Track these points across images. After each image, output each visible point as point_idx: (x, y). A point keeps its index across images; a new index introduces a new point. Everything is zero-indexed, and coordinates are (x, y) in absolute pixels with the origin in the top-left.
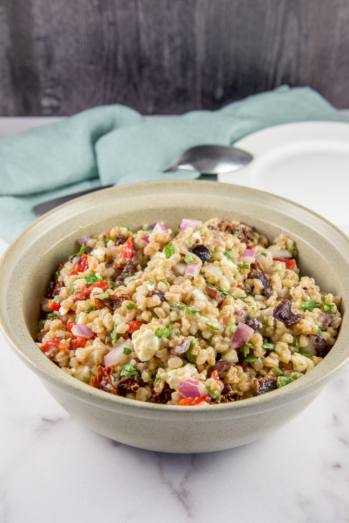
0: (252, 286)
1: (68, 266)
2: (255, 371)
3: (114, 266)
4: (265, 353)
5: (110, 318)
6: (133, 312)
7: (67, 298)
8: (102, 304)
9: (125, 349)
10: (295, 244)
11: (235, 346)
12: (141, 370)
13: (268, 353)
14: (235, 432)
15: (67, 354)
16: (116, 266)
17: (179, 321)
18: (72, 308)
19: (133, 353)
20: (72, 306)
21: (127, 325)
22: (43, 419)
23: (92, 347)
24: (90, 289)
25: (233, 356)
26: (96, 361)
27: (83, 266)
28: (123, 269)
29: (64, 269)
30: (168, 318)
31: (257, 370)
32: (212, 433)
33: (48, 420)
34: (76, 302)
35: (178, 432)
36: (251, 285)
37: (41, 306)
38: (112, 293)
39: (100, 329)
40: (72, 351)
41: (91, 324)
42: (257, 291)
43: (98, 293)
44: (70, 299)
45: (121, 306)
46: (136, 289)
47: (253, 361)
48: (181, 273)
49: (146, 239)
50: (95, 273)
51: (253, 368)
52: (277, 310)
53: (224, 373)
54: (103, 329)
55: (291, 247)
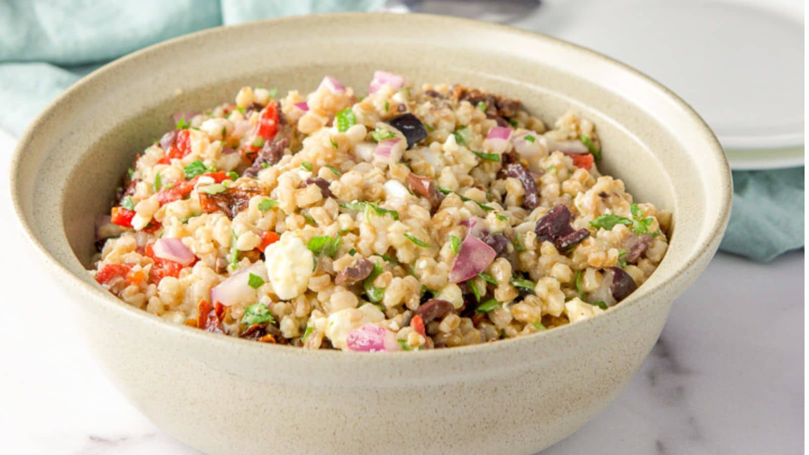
0: (504, 192)
1: (153, 152)
2: (497, 329)
3: (240, 152)
4: (516, 295)
5: (227, 224)
6: (270, 215)
7: (146, 198)
8: (212, 203)
9: (252, 276)
10: (594, 130)
11: (458, 277)
12: (280, 316)
13: (521, 296)
14: (451, 425)
15: (141, 290)
16: (243, 151)
17: (356, 231)
18: (156, 216)
19: (265, 285)
20: (155, 212)
21: (258, 236)
22: (92, 438)
23: (190, 277)
24: (189, 183)
25: (452, 295)
26: (196, 299)
27: (181, 150)
28: (257, 156)
29: (144, 157)
30: (335, 224)
31: (500, 327)
32: (408, 425)
33: (100, 440)
34: (164, 206)
35: (344, 419)
36: (501, 191)
37: (96, 229)
38: (232, 184)
39: (207, 245)
40: (153, 286)
41: (190, 238)
42: (512, 198)
43: (206, 184)
44: (154, 199)
45: (247, 207)
46: (279, 179)
47: (491, 308)
48: (366, 159)
49: (304, 106)
50: (202, 159)
51: (493, 324)
52: (542, 221)
53: (436, 324)
54: (212, 245)
55: (586, 134)
